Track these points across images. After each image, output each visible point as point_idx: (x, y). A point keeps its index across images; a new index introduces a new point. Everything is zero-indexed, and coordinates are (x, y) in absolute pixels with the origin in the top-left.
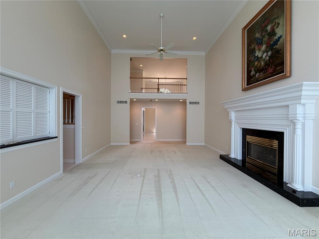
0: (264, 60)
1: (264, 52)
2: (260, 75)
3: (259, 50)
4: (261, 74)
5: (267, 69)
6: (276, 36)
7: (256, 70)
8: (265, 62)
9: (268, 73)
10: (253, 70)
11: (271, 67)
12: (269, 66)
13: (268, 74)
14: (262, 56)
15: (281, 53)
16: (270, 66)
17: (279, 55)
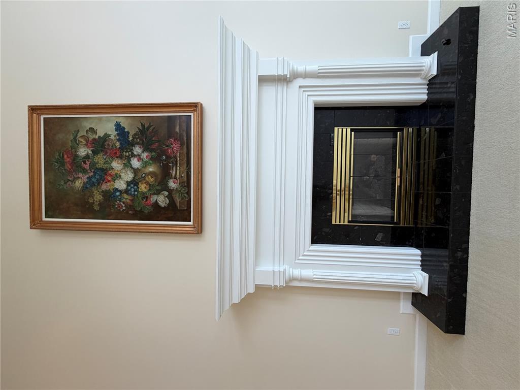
0: (145, 164)
1: (128, 165)
2: (175, 178)
3: (118, 177)
4: (174, 173)
5: (168, 157)
6: (109, 136)
7: (159, 188)
8: (151, 162)
9: (178, 154)
10: (154, 198)
11: (167, 146)
12: (164, 152)
13: (180, 153)
14: (133, 169)
15: (150, 124)
16: (166, 148)
17: (153, 127)
